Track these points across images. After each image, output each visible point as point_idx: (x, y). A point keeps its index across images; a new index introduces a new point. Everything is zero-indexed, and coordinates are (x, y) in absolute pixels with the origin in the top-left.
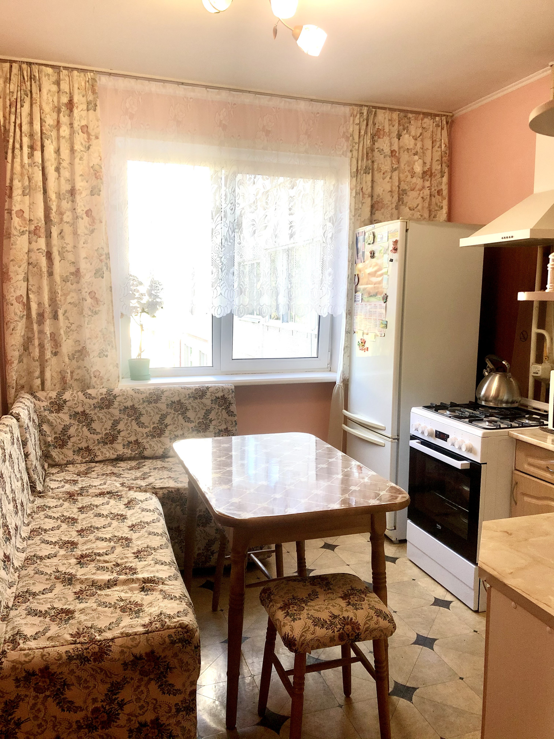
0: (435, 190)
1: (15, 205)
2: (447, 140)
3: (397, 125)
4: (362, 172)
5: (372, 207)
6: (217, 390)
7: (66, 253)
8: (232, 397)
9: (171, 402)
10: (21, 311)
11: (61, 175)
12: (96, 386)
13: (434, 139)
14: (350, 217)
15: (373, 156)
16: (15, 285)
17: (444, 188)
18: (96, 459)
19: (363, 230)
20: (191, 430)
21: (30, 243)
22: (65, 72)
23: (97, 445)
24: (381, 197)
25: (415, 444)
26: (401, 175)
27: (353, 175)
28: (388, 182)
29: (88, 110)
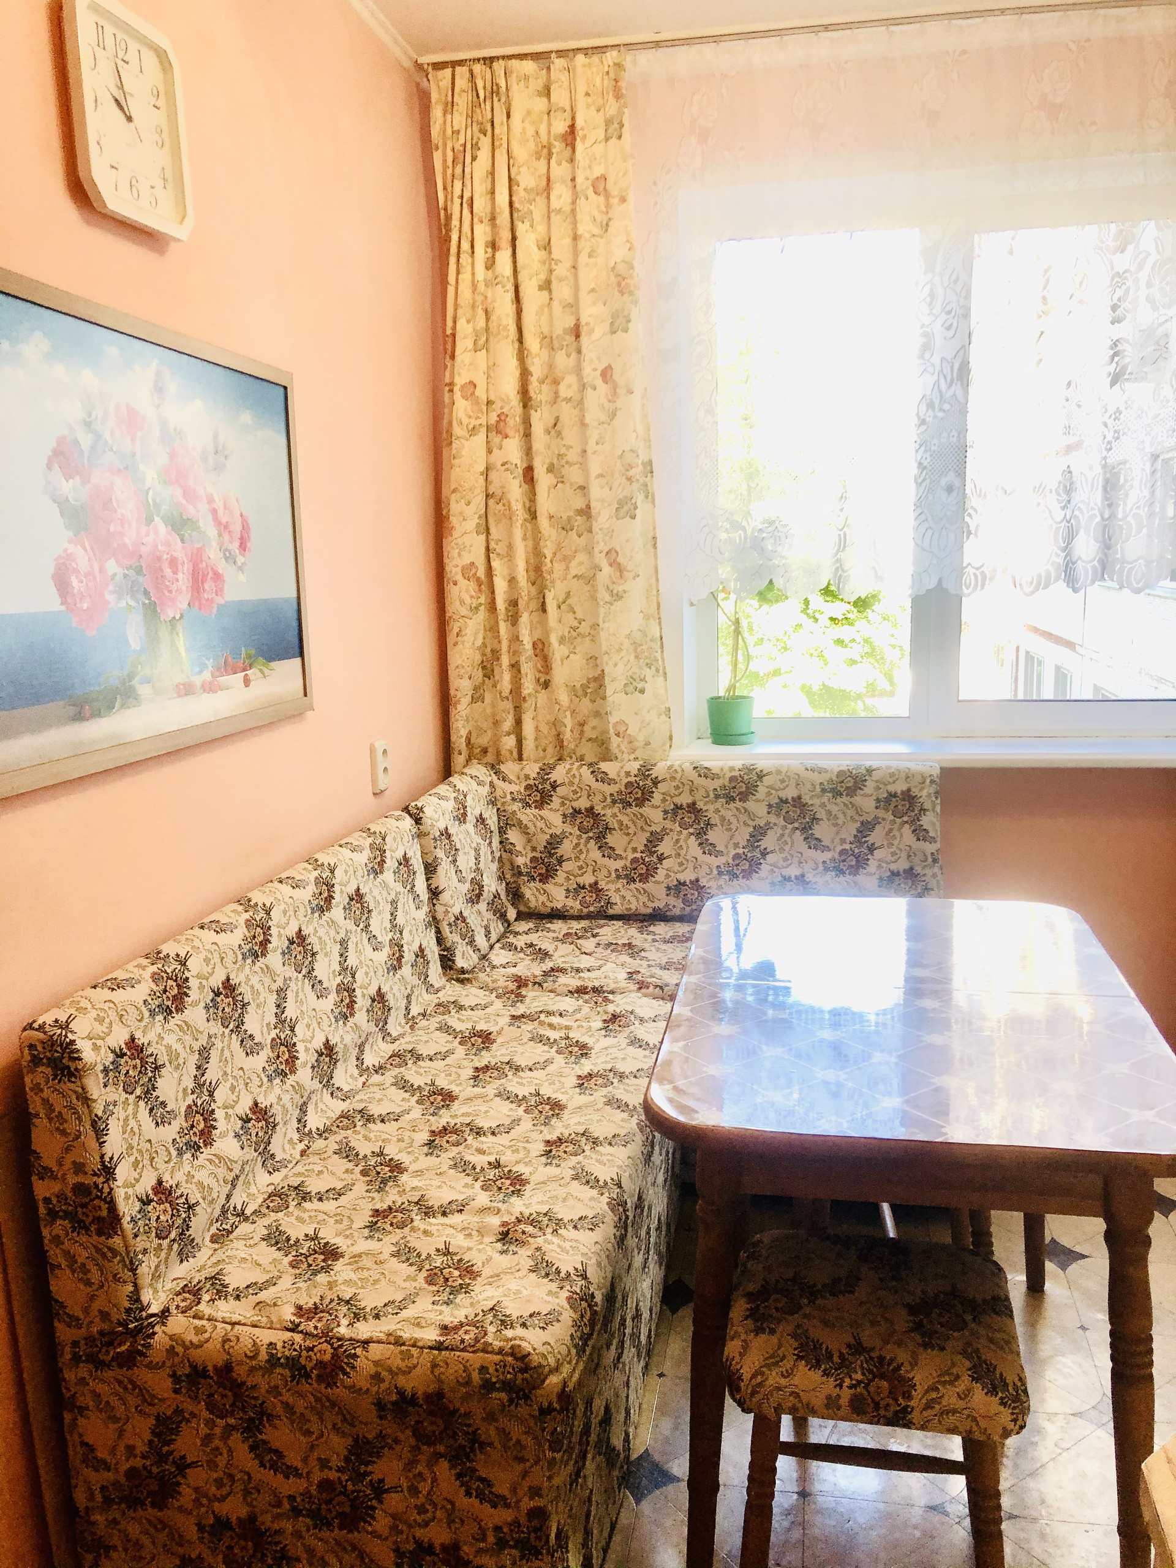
1: (459, 374)
6: (894, 776)
7: (566, 466)
8: (929, 795)
9: (777, 801)
10: (472, 597)
11: (554, 296)
12: (619, 757)
16: (460, 541)
18: (611, 912)
20: (821, 867)
21: (490, 451)
22: (559, 63)
23: (612, 882)
29: (607, 140)
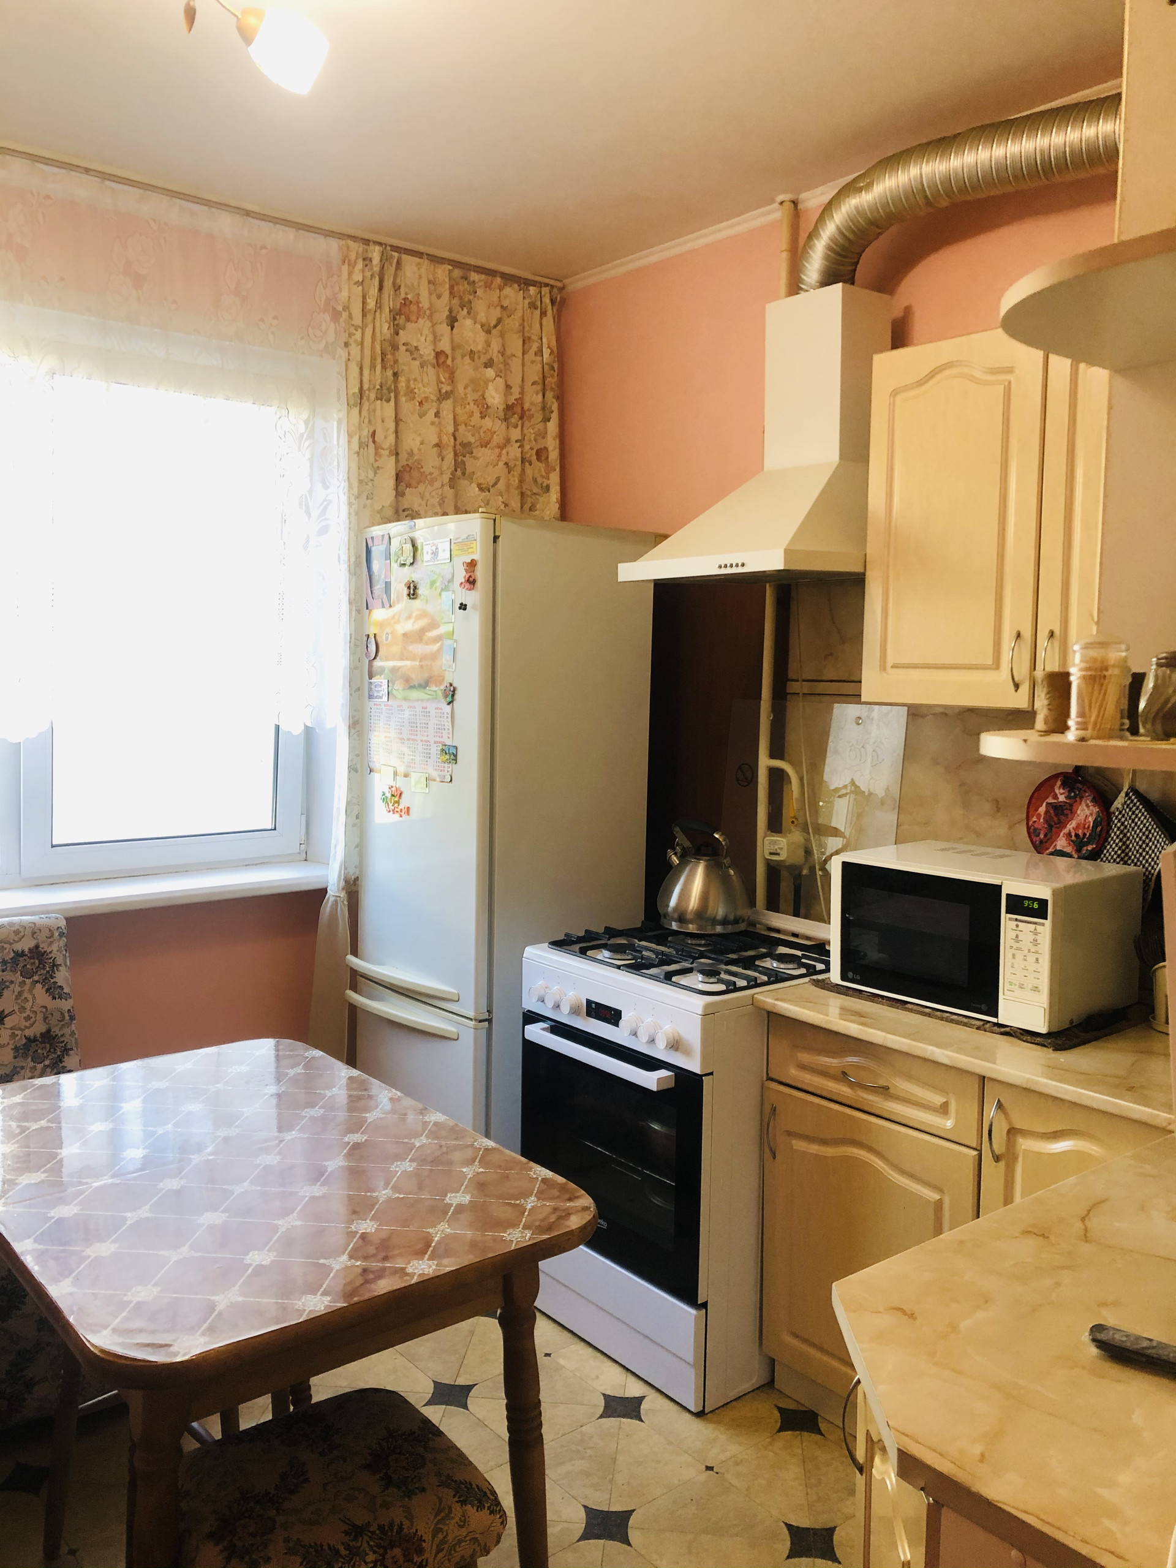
0: (532, 449)
2: (554, 343)
3: (446, 295)
4: (373, 396)
5: (398, 477)
8: (60, 950)
13: (526, 334)
14: (349, 498)
15: (396, 361)
17: (552, 444)
19: (386, 532)
24: (416, 457)
25: (537, 1033)
26: (459, 410)
27: (352, 402)
28: (433, 423)
